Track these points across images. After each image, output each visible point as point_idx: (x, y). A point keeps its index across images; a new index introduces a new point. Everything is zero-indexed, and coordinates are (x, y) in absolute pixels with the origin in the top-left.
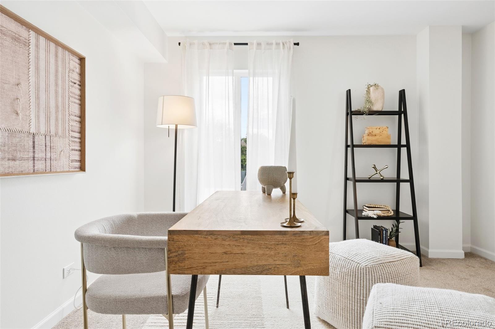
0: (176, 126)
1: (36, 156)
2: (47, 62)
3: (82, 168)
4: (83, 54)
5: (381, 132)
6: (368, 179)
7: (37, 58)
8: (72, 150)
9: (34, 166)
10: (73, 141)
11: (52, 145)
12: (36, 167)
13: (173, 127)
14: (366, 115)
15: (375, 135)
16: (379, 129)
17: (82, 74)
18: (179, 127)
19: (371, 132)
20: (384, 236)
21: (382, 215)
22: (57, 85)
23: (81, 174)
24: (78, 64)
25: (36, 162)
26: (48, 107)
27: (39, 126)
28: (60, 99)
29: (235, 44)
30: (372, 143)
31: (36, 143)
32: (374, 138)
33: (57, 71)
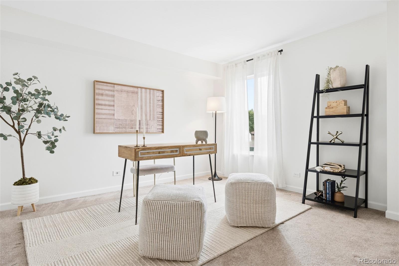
0: (216, 112)
1: (141, 127)
2: (146, 96)
3: (163, 132)
4: (162, 89)
5: (338, 105)
6: (329, 142)
7: (141, 96)
8: (158, 125)
9: (140, 130)
10: (158, 122)
11: (148, 123)
12: (140, 131)
13: (214, 112)
14: (325, 92)
15: (332, 108)
16: (336, 102)
17: (163, 97)
18: (217, 112)
19: (329, 105)
20: (328, 187)
21: (332, 171)
22: (150, 103)
23: (163, 134)
24: (161, 93)
25: (140, 129)
26: (146, 111)
27: (142, 118)
28: (152, 108)
29: (247, 61)
30: (330, 114)
31: (141, 123)
32: (331, 110)
33: (150, 99)
